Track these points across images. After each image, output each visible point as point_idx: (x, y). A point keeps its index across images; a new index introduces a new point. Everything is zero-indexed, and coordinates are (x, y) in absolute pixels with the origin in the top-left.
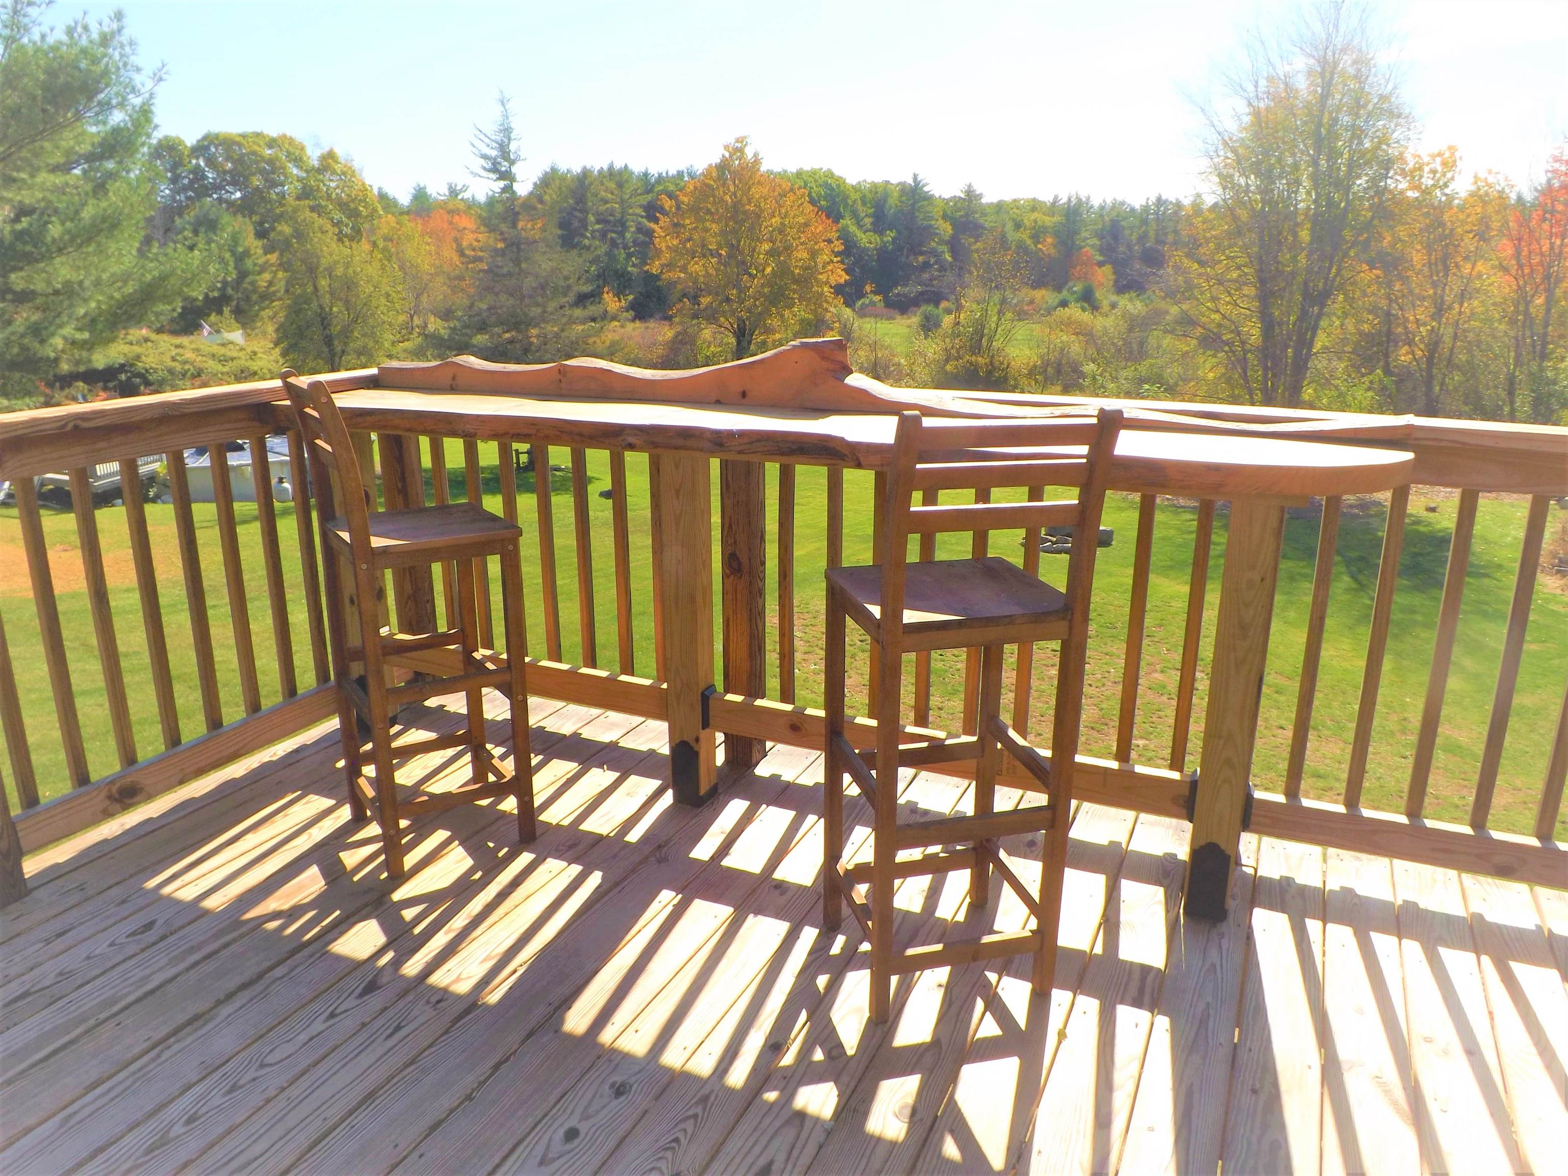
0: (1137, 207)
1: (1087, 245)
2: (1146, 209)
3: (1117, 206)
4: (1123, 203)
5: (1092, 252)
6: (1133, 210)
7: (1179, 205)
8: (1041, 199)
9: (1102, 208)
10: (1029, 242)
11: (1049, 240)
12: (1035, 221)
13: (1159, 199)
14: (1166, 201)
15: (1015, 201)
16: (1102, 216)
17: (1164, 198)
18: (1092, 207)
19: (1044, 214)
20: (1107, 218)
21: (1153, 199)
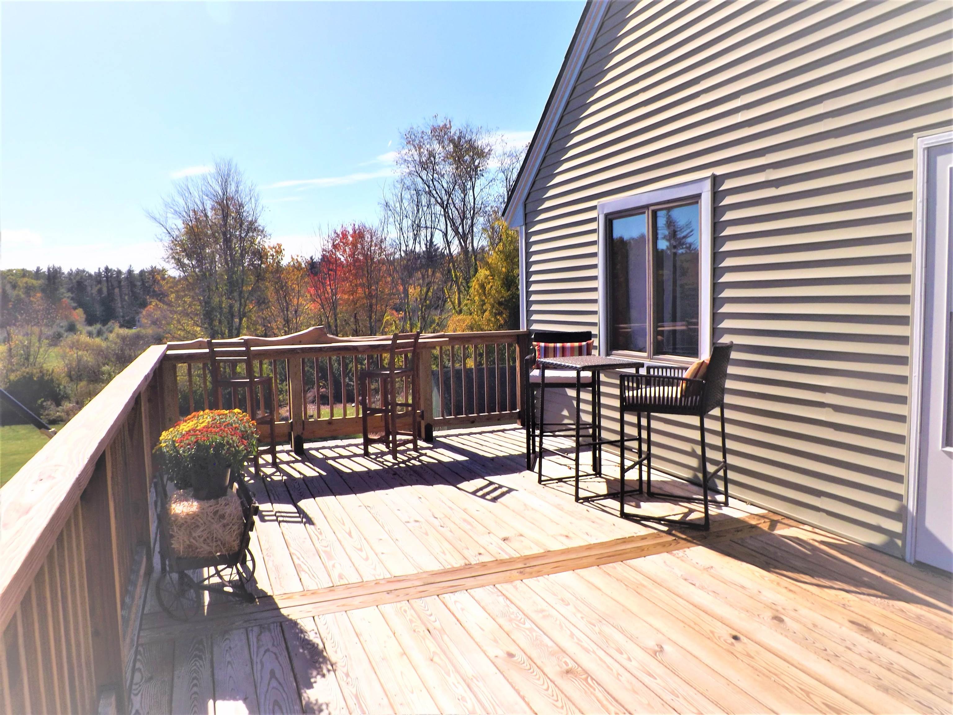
0: (93, 273)
1: (65, 297)
2: (99, 274)
3: (80, 272)
4: (84, 271)
5: (68, 301)
6: (90, 275)
7: (119, 272)
8: (28, 269)
9: (70, 274)
10: (23, 296)
11: (39, 295)
12: (26, 283)
13: (107, 269)
14: (111, 270)
15: (9, 271)
16: (70, 279)
17: (110, 268)
18: (63, 273)
19: (32, 278)
20: (74, 281)
21: (102, 269)
